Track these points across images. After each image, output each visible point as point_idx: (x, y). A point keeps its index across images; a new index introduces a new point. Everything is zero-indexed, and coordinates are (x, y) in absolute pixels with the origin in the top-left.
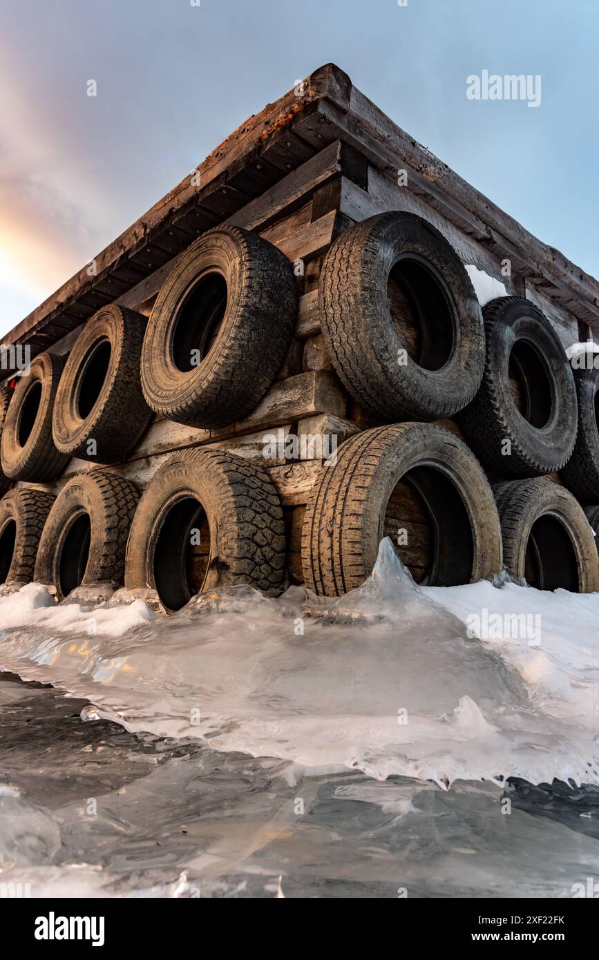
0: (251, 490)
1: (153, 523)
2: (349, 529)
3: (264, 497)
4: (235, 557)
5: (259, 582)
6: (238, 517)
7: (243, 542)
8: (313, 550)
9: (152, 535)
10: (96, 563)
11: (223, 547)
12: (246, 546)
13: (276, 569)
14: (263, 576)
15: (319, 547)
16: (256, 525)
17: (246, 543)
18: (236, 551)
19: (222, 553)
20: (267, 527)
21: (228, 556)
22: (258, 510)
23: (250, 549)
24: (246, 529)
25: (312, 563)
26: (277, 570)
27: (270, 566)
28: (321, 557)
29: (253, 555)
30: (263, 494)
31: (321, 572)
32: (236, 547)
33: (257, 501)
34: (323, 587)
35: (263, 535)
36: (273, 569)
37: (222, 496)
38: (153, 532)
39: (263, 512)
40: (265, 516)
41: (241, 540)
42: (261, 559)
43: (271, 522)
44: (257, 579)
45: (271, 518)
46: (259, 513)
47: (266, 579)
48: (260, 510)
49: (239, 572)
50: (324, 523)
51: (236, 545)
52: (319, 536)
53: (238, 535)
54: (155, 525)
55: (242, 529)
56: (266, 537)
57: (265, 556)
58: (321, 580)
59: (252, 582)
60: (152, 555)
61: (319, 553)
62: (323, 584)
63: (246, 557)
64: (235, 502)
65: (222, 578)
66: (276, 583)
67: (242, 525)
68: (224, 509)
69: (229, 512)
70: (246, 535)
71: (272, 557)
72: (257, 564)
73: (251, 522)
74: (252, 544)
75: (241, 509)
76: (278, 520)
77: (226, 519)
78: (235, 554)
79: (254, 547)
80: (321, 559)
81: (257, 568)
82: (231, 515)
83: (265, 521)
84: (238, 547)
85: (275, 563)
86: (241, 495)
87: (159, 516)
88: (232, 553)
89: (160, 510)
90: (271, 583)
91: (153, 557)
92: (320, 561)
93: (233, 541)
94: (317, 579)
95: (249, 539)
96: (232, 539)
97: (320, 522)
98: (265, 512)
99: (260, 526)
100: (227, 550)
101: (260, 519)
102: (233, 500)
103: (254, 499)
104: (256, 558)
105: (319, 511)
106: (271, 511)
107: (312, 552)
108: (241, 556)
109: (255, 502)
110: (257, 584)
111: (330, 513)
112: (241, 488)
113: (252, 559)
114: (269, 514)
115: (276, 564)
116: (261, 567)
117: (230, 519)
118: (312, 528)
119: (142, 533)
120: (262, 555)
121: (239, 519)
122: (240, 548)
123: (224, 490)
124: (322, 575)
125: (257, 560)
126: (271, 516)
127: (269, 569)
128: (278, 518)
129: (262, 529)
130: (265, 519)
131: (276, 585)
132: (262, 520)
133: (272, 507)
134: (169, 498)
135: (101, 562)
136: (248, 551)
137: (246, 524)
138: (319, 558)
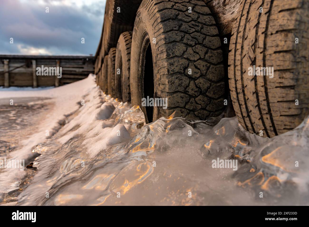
0: (184, 24)
1: (139, 63)
2: (275, 52)
3: (199, 28)
4: (168, 93)
5: (196, 113)
6: (168, 53)
7: (173, 77)
8: (237, 82)
9: (140, 72)
10: (125, 90)
11: (158, 83)
12: (177, 81)
13: (214, 99)
14: (200, 107)
15: (242, 78)
16: (187, 59)
17: (177, 78)
18: (167, 87)
19: (158, 89)
20: (200, 59)
21: (162, 92)
22: (189, 42)
23: (182, 83)
24: (176, 64)
25: (238, 97)
26: (216, 99)
27: (207, 96)
28: (246, 90)
29: (185, 89)
30: (198, 26)
31: (247, 108)
32: (167, 83)
33: (190, 34)
34: (252, 124)
35: (196, 67)
36: (210, 98)
37: (156, 34)
38: (140, 69)
39: (196, 44)
40: (199, 48)
41: (172, 75)
42: (195, 92)
43: (206, 53)
44: (194, 110)
45: (205, 49)
46: (191, 46)
47: (204, 109)
48: (193, 43)
49: (173, 106)
50: (246, 48)
51: (167, 80)
52: (241, 64)
53: (168, 71)
54: (140, 65)
55: (171, 64)
56: (199, 69)
57: (199, 88)
58: (249, 116)
59: (188, 114)
60: (142, 86)
61: (243, 85)
62: (250, 120)
63: (178, 91)
64: (165, 38)
65: (161, 111)
66: (216, 111)
67: (172, 61)
68: (157, 47)
69: (160, 49)
70: (177, 70)
71: (208, 88)
72: (191, 96)
73: (182, 56)
74: (184, 78)
75: (171, 45)
76: (214, 50)
77: (159, 56)
78: (167, 90)
79: (186, 81)
80: (246, 92)
81: (192, 100)
82: (162, 52)
83: (198, 53)
84: (168, 82)
85: (212, 93)
86: (172, 30)
87: (141, 58)
88: (164, 88)
89: (140, 53)
90: (210, 112)
91: (143, 88)
92: (244, 95)
93: (165, 77)
94: (245, 114)
95: (180, 73)
96: (164, 75)
97: (242, 47)
98: (199, 44)
99: (192, 59)
100: (161, 86)
101: (192, 52)
102: (163, 36)
103: (186, 33)
104: (190, 91)
105: (241, 34)
106: (206, 42)
107: (236, 84)
108: (173, 91)
109: (187, 36)
110: (194, 114)
111: (251, 35)
112: (172, 24)
113: (186, 92)
114: (204, 46)
115: (214, 94)
116: (197, 99)
117: (162, 55)
118: (235, 56)
119: (134, 71)
120: (197, 87)
121: (168, 55)
122: (171, 83)
123: (157, 28)
124: (248, 112)
125: (191, 92)
126: (206, 47)
127: (206, 99)
128: (214, 48)
129: (195, 61)
130: (197, 51)
131: (216, 113)
132: (194, 52)
133: (207, 37)
134: (142, 42)
135: (128, 90)
136: (180, 85)
137: (175, 59)
138: (243, 91)
